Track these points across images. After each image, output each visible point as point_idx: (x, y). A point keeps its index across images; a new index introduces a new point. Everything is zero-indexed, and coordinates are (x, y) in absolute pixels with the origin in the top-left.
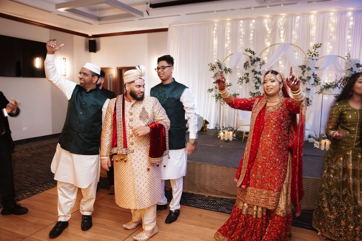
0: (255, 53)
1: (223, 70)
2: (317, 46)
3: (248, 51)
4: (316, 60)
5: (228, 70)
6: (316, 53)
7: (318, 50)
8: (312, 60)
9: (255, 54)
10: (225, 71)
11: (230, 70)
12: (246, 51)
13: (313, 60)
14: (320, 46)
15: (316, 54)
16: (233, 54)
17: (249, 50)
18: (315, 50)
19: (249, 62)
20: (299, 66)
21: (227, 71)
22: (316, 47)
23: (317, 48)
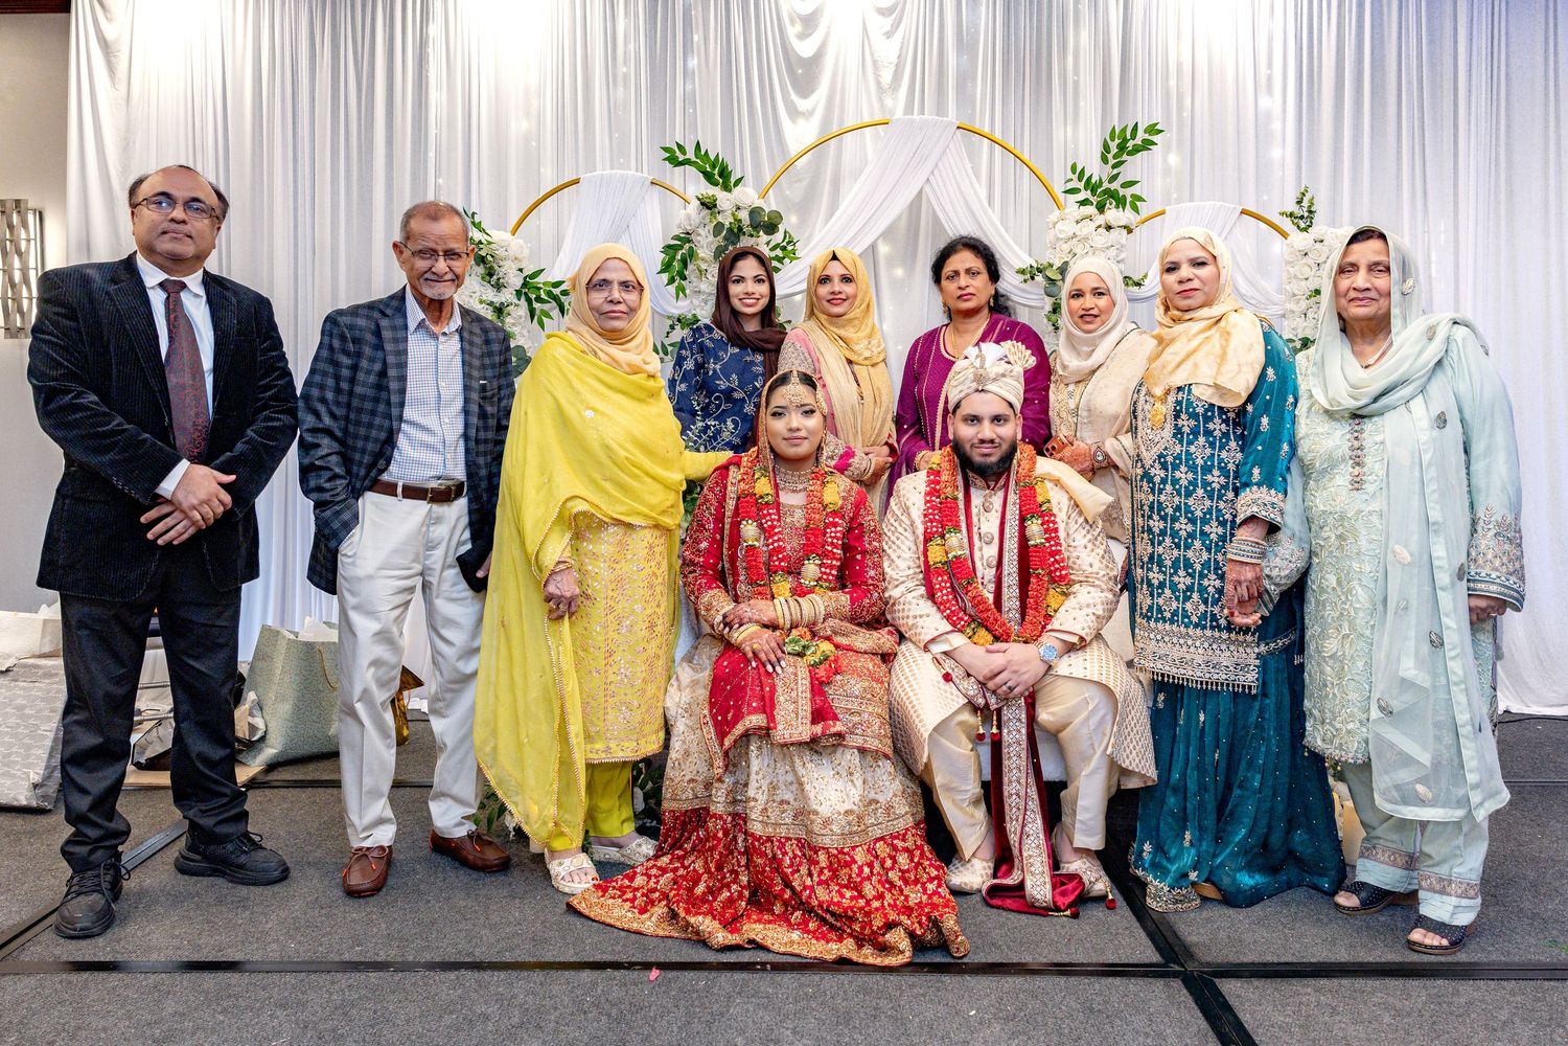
0: (733, 180)
1: (507, 296)
2: (1130, 144)
3: (687, 162)
4: (1125, 231)
5: (549, 293)
6: (1124, 185)
7: (1134, 167)
8: (1102, 230)
9: (737, 183)
10: (529, 301)
11: (565, 293)
12: (674, 161)
13: (1109, 228)
14: (1147, 145)
15: (1122, 192)
16: (576, 182)
17: (691, 155)
18: (1114, 167)
19: (693, 237)
20: (1022, 272)
21: (539, 299)
22: (1122, 148)
23: (1125, 157)
